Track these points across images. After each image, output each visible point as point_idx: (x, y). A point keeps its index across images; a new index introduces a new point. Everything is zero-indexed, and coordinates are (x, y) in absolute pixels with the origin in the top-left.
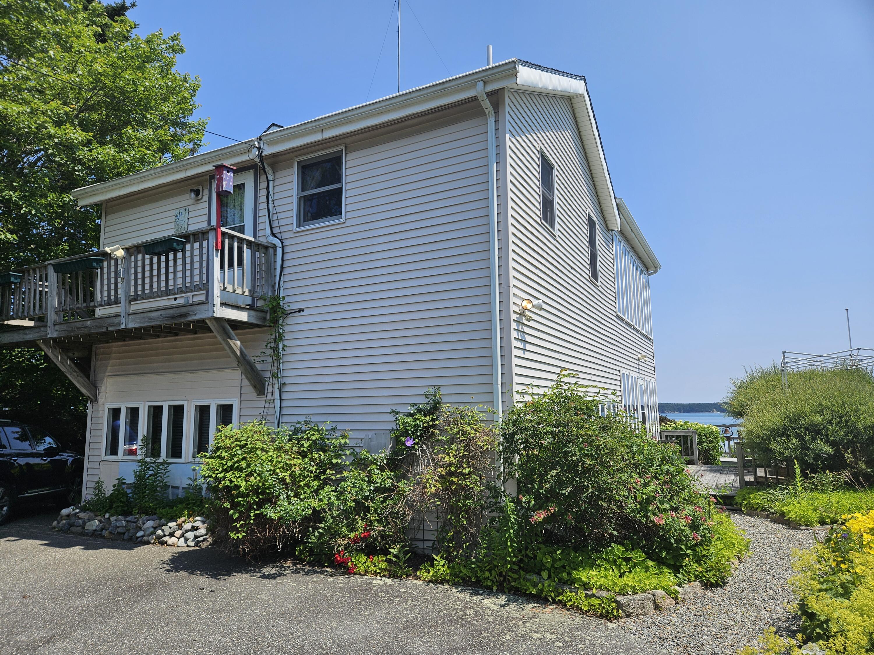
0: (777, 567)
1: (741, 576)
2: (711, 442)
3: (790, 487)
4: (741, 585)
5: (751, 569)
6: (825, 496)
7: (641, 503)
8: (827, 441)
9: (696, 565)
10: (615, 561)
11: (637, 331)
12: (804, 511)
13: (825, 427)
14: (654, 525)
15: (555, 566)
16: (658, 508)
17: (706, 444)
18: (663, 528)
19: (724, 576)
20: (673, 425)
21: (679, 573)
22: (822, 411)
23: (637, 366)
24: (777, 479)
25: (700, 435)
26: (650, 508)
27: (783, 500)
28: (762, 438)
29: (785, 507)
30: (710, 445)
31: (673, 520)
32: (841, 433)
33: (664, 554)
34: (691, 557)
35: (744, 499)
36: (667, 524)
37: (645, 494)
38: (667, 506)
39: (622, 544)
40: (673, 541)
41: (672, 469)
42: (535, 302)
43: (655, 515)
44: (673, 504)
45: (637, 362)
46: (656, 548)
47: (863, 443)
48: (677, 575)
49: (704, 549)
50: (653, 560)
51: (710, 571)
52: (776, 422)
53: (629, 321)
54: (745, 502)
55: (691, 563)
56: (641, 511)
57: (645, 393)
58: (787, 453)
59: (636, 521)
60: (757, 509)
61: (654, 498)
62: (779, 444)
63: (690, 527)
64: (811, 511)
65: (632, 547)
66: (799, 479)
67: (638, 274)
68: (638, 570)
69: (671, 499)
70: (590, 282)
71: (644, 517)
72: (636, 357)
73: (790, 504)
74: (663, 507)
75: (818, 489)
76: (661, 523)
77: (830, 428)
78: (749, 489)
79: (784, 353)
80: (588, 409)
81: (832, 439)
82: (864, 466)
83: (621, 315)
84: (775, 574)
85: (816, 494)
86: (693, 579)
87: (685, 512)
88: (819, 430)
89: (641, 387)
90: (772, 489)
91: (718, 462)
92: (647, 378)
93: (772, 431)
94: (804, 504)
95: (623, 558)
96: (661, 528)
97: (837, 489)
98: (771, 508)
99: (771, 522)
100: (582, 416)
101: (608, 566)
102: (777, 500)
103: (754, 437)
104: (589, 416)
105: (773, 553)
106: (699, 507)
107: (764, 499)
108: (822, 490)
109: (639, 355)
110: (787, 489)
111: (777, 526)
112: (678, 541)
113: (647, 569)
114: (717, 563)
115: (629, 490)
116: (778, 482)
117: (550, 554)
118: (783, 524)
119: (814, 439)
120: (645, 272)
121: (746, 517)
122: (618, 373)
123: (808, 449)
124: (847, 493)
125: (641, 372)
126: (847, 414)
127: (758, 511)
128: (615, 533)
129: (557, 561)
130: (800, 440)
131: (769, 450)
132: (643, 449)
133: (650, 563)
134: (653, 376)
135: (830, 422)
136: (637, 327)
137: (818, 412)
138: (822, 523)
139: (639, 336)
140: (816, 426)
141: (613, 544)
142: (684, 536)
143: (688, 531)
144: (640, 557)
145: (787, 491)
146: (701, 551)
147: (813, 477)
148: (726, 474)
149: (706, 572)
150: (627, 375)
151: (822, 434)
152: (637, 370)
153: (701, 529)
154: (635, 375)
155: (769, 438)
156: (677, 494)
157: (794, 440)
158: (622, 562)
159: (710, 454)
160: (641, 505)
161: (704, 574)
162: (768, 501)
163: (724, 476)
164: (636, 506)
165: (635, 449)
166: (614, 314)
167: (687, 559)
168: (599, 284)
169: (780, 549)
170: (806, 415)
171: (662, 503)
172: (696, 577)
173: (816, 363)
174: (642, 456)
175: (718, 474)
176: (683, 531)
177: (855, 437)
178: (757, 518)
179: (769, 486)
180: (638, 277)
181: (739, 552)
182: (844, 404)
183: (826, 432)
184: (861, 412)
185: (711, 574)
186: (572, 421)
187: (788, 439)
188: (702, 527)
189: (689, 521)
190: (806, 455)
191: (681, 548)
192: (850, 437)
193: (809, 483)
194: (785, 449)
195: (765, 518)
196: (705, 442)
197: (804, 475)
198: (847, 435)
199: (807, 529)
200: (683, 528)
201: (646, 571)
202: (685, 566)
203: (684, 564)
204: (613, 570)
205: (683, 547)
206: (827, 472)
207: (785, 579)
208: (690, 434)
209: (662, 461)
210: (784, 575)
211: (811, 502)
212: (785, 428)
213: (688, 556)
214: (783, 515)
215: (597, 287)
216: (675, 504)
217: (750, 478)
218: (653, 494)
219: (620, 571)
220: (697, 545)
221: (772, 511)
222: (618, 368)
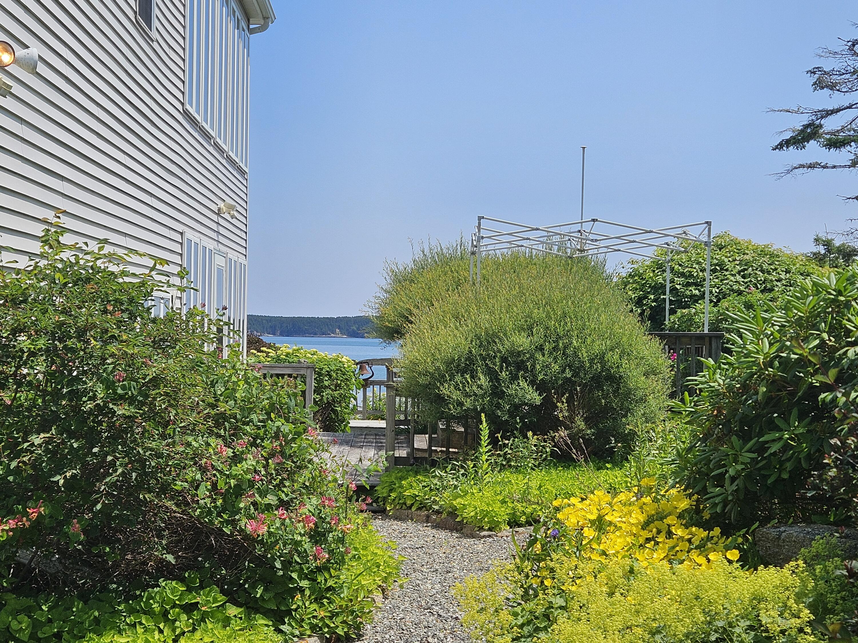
0: (443, 600)
1: (386, 622)
2: (338, 386)
3: (469, 463)
4: (387, 636)
5: (402, 607)
6: (521, 477)
7: (224, 495)
8: (532, 383)
9: (314, 606)
10: (165, 614)
11: (221, 151)
12: (488, 505)
13: (532, 356)
14: (247, 537)
15: (40, 635)
16: (255, 504)
17: (329, 391)
18: (261, 542)
19: (361, 623)
20: (272, 354)
21: (284, 623)
22: (531, 328)
23: (214, 226)
24: (448, 452)
25: (320, 374)
26: (242, 505)
27: (456, 487)
28: (432, 375)
29: (459, 500)
30: (336, 393)
31: (283, 524)
32: (556, 367)
33: (260, 592)
34: (307, 592)
35: (391, 491)
36: (270, 534)
37: (235, 477)
38: (271, 499)
39: (182, 580)
40: (278, 565)
41: (287, 428)
42: (20, 52)
43: (250, 517)
44: (283, 496)
45: (215, 217)
46: (246, 581)
47: (585, 385)
48: (282, 627)
49: (331, 576)
50: (238, 605)
51: (337, 614)
52: (458, 346)
53: (207, 127)
54: (393, 495)
55: (307, 603)
56: (224, 511)
57: (225, 285)
58: (468, 403)
59: (212, 531)
60: (410, 507)
61: (251, 484)
62: (457, 388)
63: (311, 537)
64: (499, 504)
65: (201, 582)
66: (485, 447)
67: (231, 26)
68: (210, 626)
69: (280, 486)
70: (137, 25)
71: (228, 522)
72: (215, 208)
73: (466, 493)
74: (266, 501)
75: (510, 466)
76: (260, 532)
77: (541, 358)
78: (400, 471)
79: (480, 218)
80: (131, 301)
81: (540, 377)
82: (582, 425)
83: (192, 111)
84: (441, 612)
85: (507, 474)
86: (308, 632)
87: (304, 510)
88: (523, 362)
89: (220, 271)
90: (439, 468)
91: (346, 426)
92: (232, 255)
93: (449, 363)
94: (488, 493)
95: (181, 607)
96: (258, 542)
97: (539, 464)
98: (435, 502)
99: (433, 527)
100: (118, 315)
101: (151, 625)
102: (445, 488)
103: (420, 373)
104: (133, 317)
105: (437, 578)
106: (330, 499)
107: (424, 487)
108: (516, 467)
109: (222, 205)
110: (462, 467)
111: (442, 534)
112: (287, 564)
113: (226, 622)
114: (351, 601)
115: (203, 470)
116: (448, 458)
117: (28, 611)
118: (451, 530)
119: (514, 378)
120: (243, 24)
121: (392, 522)
122: (178, 238)
123: (501, 395)
124: (553, 471)
125: (221, 239)
126: (567, 335)
127: (414, 509)
128: (170, 558)
129: (42, 625)
130: (491, 380)
131: (441, 400)
132: (234, 390)
133: (232, 611)
134: (243, 251)
135: (541, 348)
136: (220, 142)
137: (523, 329)
138: (513, 523)
139: (224, 162)
140: (519, 353)
141: (162, 582)
142: (299, 554)
143: (307, 544)
144: (215, 600)
145: (462, 471)
146: (326, 580)
147: (506, 445)
148: (361, 447)
149: (331, 618)
150: (196, 244)
151: (526, 370)
152: (214, 235)
153: (330, 539)
154: (211, 245)
155: (444, 376)
156: (291, 474)
157: (483, 380)
158: (179, 614)
159: (335, 412)
160: (224, 499)
161: (327, 622)
162: (431, 490)
163: (358, 451)
164: (214, 501)
165: (220, 389)
166: (180, 108)
167: (299, 596)
168: (154, 34)
169: (449, 572)
170: (505, 335)
171: (263, 494)
172: (313, 628)
173: (525, 243)
174: (232, 403)
175: (347, 448)
176: (298, 543)
177: (576, 374)
178: (409, 523)
179: (434, 464)
180: (230, 35)
181: (385, 580)
182: (565, 315)
183: (533, 366)
184: (587, 331)
185: (340, 619)
186: (94, 326)
187: (472, 377)
188: (331, 535)
189: (311, 525)
190: (498, 406)
191: (291, 578)
192: (568, 374)
193: (499, 455)
194: (467, 395)
195: (422, 522)
196: (328, 387)
197: (494, 442)
198: (563, 371)
199: (489, 536)
200: (299, 538)
201: (225, 627)
202: (296, 610)
203: (294, 607)
204: (161, 631)
205: (294, 575)
206: (530, 434)
207: (457, 618)
208: (302, 372)
209: (268, 414)
210: (455, 612)
211: (498, 489)
212: (470, 359)
213: (302, 591)
214: (453, 513)
215: (148, 39)
216: (287, 495)
217: (402, 453)
218: (249, 476)
219: (174, 630)
220: (319, 569)
221: (436, 507)
222: (180, 228)
